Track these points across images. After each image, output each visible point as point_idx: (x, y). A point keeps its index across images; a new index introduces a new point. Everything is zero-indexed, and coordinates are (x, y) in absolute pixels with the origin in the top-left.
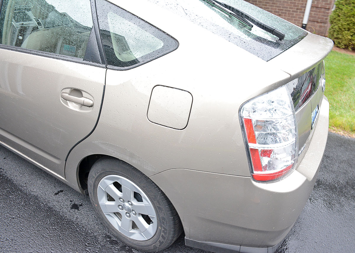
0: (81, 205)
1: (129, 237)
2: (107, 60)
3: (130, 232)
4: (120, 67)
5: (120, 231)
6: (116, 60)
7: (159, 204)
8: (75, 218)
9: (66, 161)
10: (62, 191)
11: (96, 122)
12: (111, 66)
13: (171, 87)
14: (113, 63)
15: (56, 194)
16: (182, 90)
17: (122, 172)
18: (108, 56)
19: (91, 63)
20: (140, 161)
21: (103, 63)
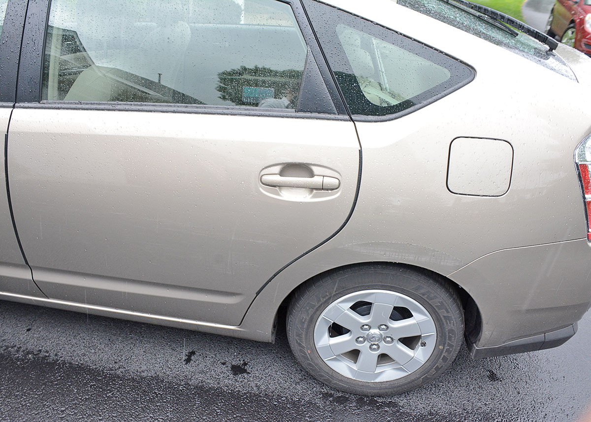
0: (245, 364)
1: (372, 381)
2: (350, 107)
3: (375, 372)
4: (379, 115)
5: (355, 379)
6: (368, 104)
7: (448, 312)
8: (254, 388)
9: (258, 293)
10: (193, 353)
11: (348, 214)
12: (359, 115)
13: (478, 136)
14: (364, 110)
15: (188, 361)
16: (495, 140)
17: (381, 282)
18: (351, 100)
19: (317, 115)
20: (434, 256)
21: (340, 112)
